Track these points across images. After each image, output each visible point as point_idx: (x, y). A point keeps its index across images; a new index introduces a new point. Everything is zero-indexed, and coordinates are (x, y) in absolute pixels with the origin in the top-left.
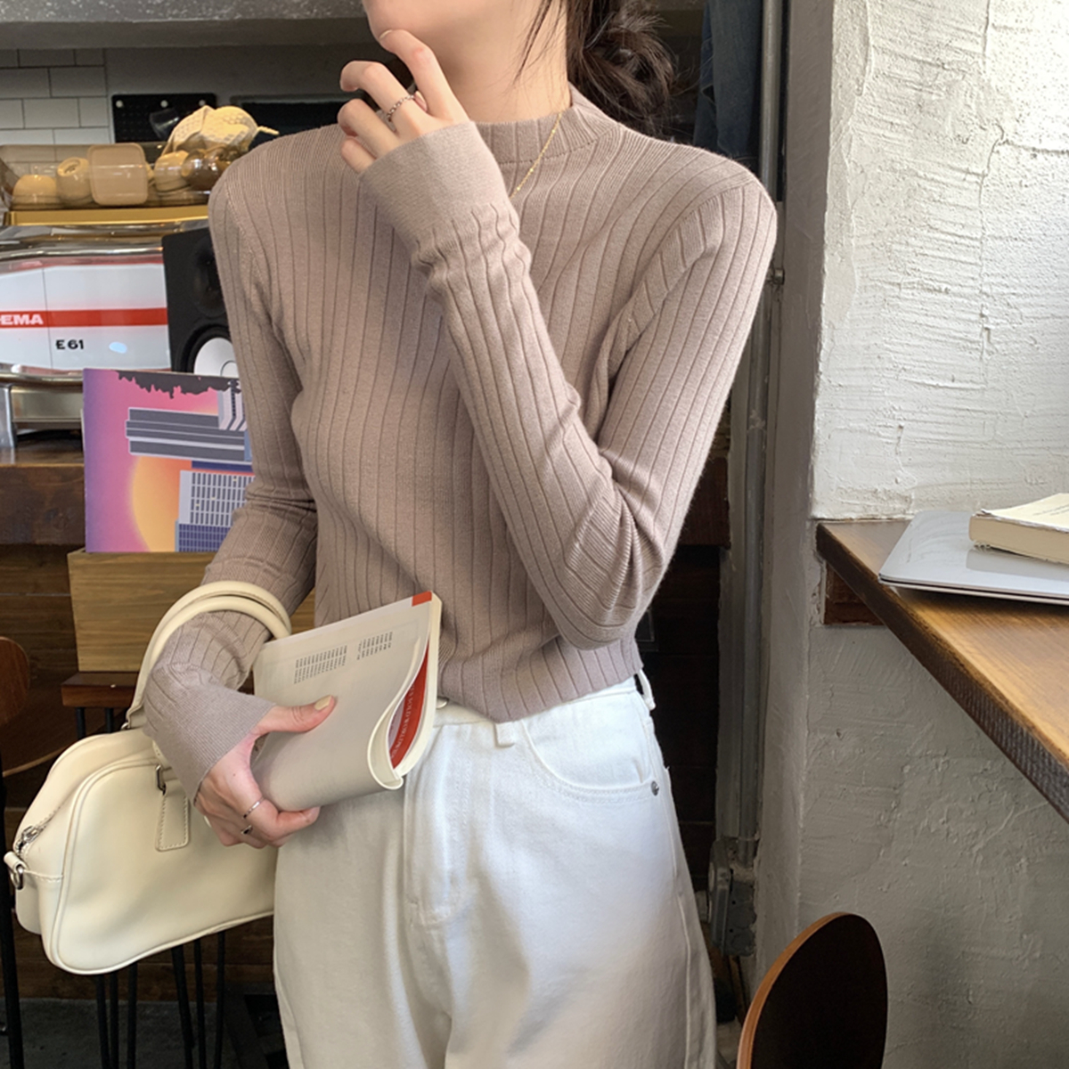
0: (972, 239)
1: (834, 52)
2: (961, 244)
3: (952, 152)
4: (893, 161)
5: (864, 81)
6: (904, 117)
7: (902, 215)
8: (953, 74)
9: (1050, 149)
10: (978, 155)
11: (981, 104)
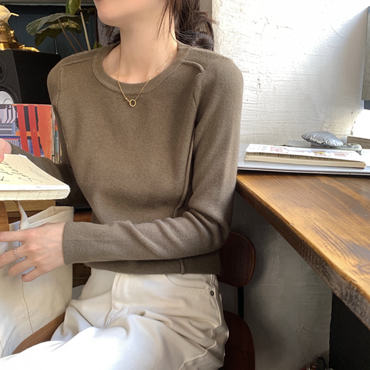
4: (233, 29)
7: (236, 47)
9: (282, 26)
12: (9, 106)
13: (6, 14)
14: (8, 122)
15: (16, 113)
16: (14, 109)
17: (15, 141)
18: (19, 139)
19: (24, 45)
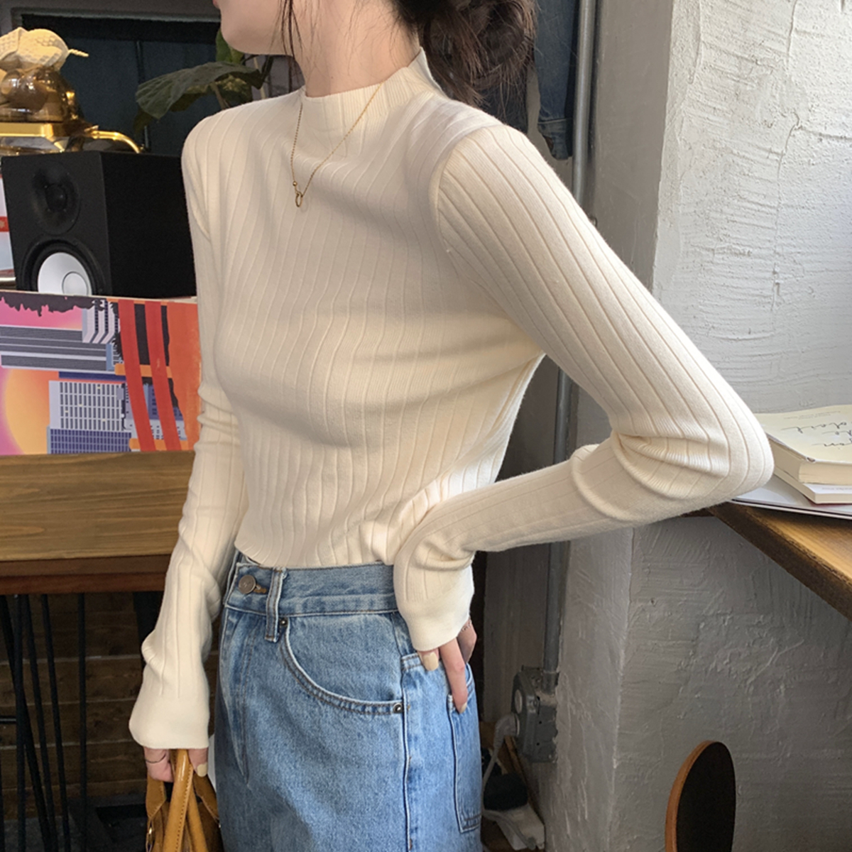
0: (771, 207)
1: (672, 45)
2: (762, 212)
3: (759, 134)
4: (714, 140)
5: (695, 72)
6: (724, 103)
7: (719, 186)
8: (764, 68)
9: (832, 135)
10: (778, 137)
11: (783, 95)
12: (101, 303)
13: (59, 52)
14: (96, 341)
15: (116, 320)
16: (111, 311)
17: (113, 386)
18: (123, 382)
19: (96, 127)
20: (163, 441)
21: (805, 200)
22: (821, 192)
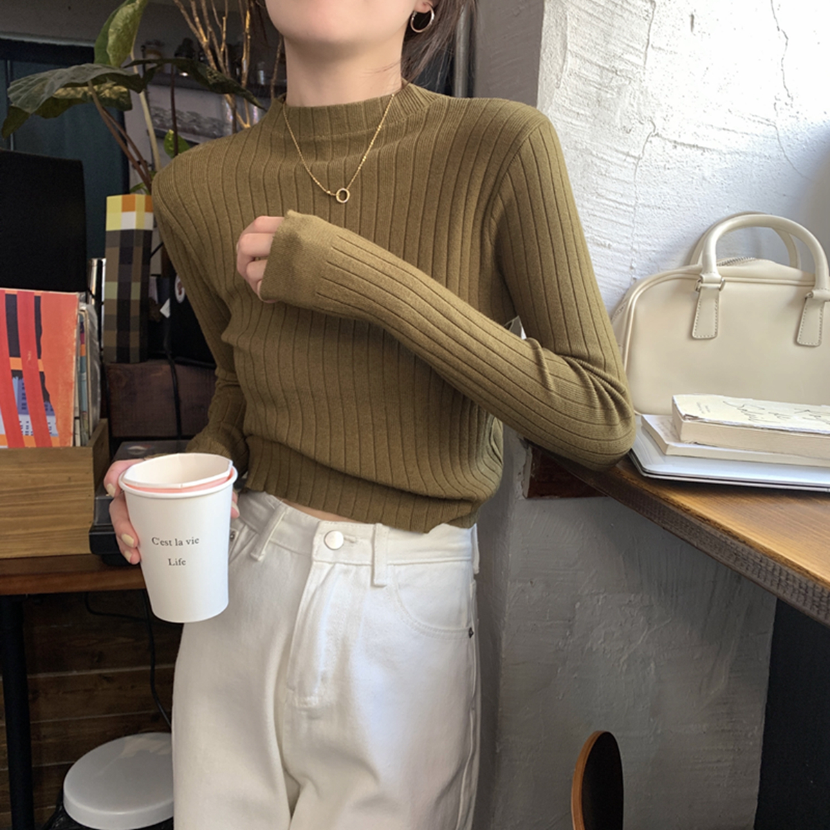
0: (628, 205)
1: (542, 51)
2: (620, 209)
3: (618, 138)
5: (561, 77)
6: (587, 109)
8: (623, 80)
9: (686, 143)
10: (636, 142)
11: (641, 104)
20: (33, 437)
21: (661, 202)
22: (676, 194)
